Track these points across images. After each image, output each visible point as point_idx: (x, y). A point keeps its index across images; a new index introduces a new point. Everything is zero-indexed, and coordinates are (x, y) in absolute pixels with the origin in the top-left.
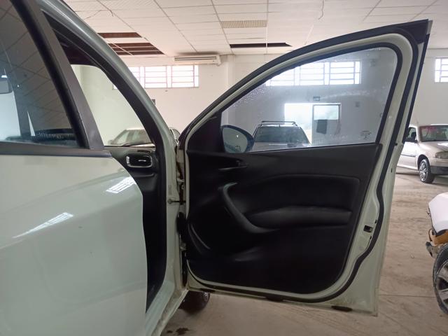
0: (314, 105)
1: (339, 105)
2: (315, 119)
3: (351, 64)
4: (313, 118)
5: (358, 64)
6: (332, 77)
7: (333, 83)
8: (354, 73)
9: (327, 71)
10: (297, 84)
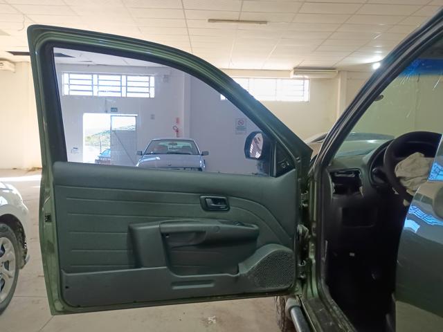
0: (112, 116)
1: (136, 117)
2: (113, 129)
3: (146, 79)
4: (111, 128)
5: (152, 79)
6: (129, 89)
7: (129, 95)
8: (149, 87)
9: (124, 84)
10: (95, 94)
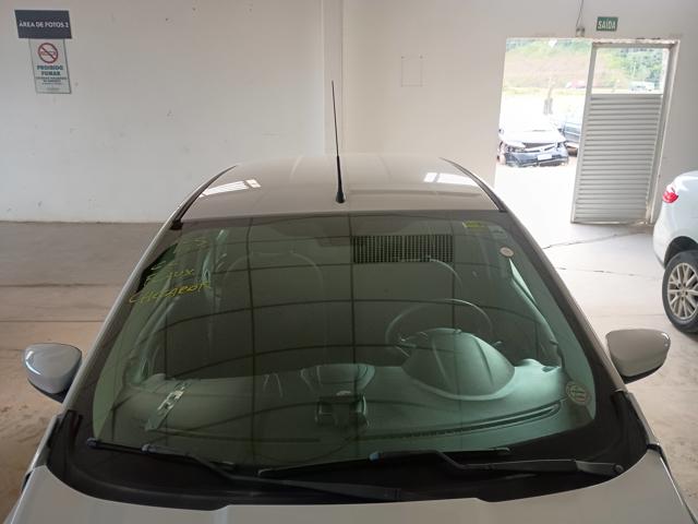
0: (595, 46)
1: (671, 47)
2: (595, 91)
4: (589, 88)
